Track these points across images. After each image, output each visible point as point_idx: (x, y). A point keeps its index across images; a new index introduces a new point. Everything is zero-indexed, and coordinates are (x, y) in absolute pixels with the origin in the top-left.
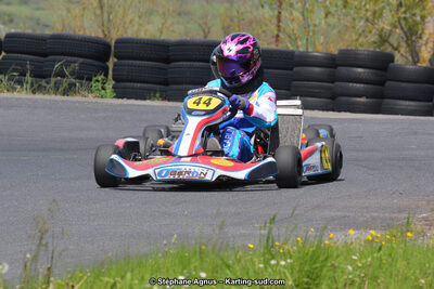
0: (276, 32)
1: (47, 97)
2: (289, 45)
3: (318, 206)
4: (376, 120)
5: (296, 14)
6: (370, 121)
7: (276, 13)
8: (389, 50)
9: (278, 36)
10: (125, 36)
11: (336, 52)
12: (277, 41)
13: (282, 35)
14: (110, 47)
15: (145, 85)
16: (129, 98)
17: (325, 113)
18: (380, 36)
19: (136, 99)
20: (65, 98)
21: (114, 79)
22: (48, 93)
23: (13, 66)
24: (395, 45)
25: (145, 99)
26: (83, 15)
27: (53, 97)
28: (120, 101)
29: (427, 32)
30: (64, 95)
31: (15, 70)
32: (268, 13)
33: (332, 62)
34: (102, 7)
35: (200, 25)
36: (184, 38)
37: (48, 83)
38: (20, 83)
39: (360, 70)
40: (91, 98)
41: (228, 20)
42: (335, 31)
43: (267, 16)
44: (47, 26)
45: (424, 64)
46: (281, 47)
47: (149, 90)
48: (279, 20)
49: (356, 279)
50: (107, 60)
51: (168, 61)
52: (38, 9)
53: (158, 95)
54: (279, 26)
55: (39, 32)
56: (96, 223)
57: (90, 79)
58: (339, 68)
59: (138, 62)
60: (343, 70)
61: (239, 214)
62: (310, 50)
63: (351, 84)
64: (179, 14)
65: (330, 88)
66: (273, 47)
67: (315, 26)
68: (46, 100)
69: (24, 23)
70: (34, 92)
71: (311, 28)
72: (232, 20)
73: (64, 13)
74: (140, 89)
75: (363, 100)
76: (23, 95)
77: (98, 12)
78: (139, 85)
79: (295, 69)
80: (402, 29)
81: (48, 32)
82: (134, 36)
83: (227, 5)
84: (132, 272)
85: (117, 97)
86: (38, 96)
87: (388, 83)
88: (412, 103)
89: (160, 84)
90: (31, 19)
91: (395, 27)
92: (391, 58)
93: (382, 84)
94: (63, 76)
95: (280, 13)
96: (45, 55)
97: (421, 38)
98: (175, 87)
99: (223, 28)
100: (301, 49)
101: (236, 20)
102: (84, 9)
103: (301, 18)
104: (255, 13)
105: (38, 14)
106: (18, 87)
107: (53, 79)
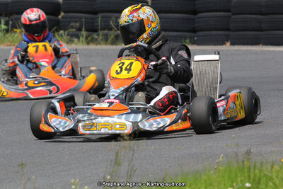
1: (99, 47)
15: (179, 33)
22: (100, 44)
23: (72, 24)
30: (112, 44)
31: (72, 27)
37: (98, 35)
38: (78, 37)
47: (180, 37)
51: (195, 12)
59: (170, 15)
68: (98, 49)
70: (88, 44)
76: (79, 46)
86: (92, 47)
89: (190, 31)
94: (111, 29)
96: (96, 13)
98: (201, 33)
106: (76, 40)
107: (101, 33)
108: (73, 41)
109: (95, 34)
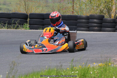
0: (72, 10)
1: (11, 30)
2: (76, 14)
3: (85, 57)
4: (100, 33)
5: (78, 5)
6: (99, 34)
7: (72, 5)
8: (103, 14)
9: (73, 12)
10: (32, 13)
11: (89, 15)
12: (73, 13)
13: (74, 11)
14: (28, 16)
16: (33, 29)
17: (86, 32)
18: (101, 11)
19: (35, 29)
20: (16, 30)
21: (29, 24)
22: (12, 29)
24: (105, 13)
25: (38, 30)
26: (20, 7)
27: (13, 30)
28: (31, 30)
29: (113, 9)
30: (16, 29)
31: (2, 23)
32: (70, 5)
33: (88, 18)
34: (25, 5)
35: (52, 9)
36: (48, 13)
38: (4, 26)
39: (95, 20)
40: (23, 30)
41: (59, 8)
42: (89, 10)
43: (70, 6)
44: (11, 11)
45: (113, 18)
46: (74, 14)
47: (39, 27)
48: (73, 7)
49: (96, 76)
50: (27, 19)
51: (44, 19)
52: (8, 6)
53: (41, 28)
54: (73, 9)
55: (8, 12)
56: (25, 63)
57: (23, 25)
58: (90, 20)
60: (91, 20)
61: (64, 60)
62: (82, 15)
63: (93, 24)
64: (46, 6)
65: (88, 25)
66: (72, 14)
67: (83, 8)
68: (11, 31)
69: (4, 10)
70: (8, 29)
71: (82, 9)
72: (60, 7)
73: (15, 7)
74: (36, 27)
75: (96, 28)
76: (5, 29)
77: (25, 6)
78: (36, 26)
79: (78, 20)
80: (106, 8)
81: (11, 12)
82: (35, 13)
83: (59, 4)
84: (35, 76)
85: (30, 29)
86: (9, 30)
87: (103, 23)
88: (110, 29)
90: (6, 9)
91: (104, 8)
92: (103, 17)
93: (101, 23)
94: (15, 24)
95: (73, 5)
96: (10, 18)
97: (111, 11)
99: (58, 10)
100: (80, 15)
101: (61, 7)
102: (20, 6)
103: (79, 7)
104: (67, 5)
105: (8, 7)
106: (3, 27)
107: (12, 25)
108: (3, 28)
109: (11, 25)
